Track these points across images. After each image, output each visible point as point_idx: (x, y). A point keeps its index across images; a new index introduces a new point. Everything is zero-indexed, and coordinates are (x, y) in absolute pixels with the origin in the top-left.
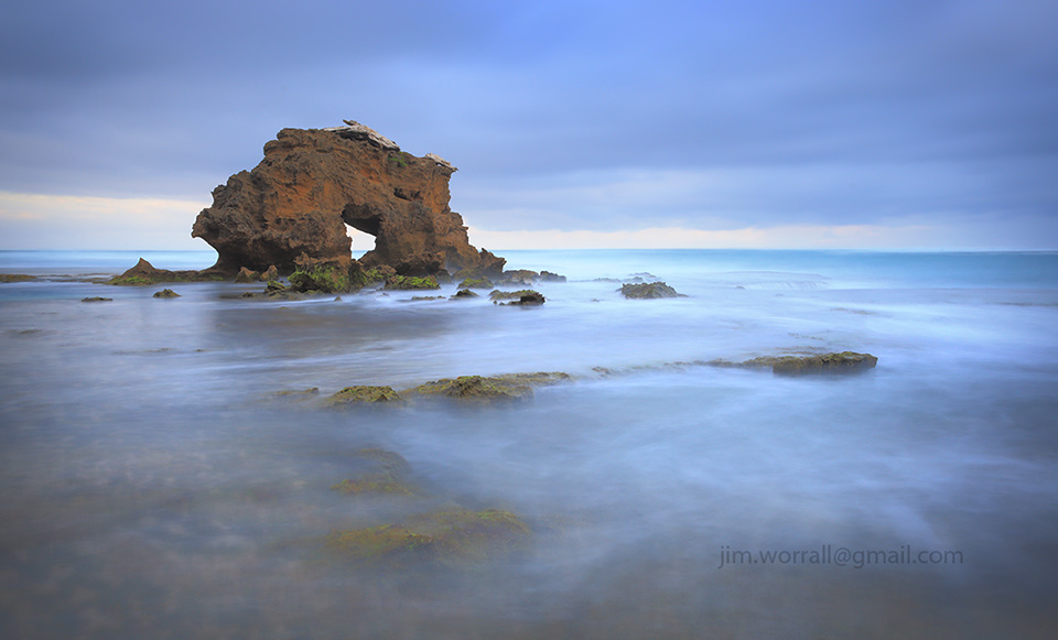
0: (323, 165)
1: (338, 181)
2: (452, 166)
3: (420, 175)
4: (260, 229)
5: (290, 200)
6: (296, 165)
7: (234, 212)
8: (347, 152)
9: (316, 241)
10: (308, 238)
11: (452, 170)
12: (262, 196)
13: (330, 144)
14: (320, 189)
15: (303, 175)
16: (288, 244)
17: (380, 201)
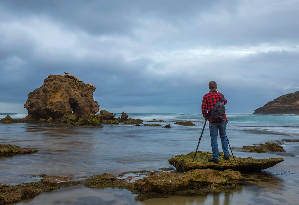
0: (64, 86)
1: (67, 91)
2: (95, 87)
3: (88, 90)
4: (45, 106)
5: (54, 97)
6: (57, 86)
7: (39, 100)
8: (69, 82)
9: (62, 109)
10: (60, 108)
11: (95, 88)
12: (46, 95)
13: (64, 80)
14: (63, 93)
15: (59, 89)
16: (53, 111)
17: (77, 97)
